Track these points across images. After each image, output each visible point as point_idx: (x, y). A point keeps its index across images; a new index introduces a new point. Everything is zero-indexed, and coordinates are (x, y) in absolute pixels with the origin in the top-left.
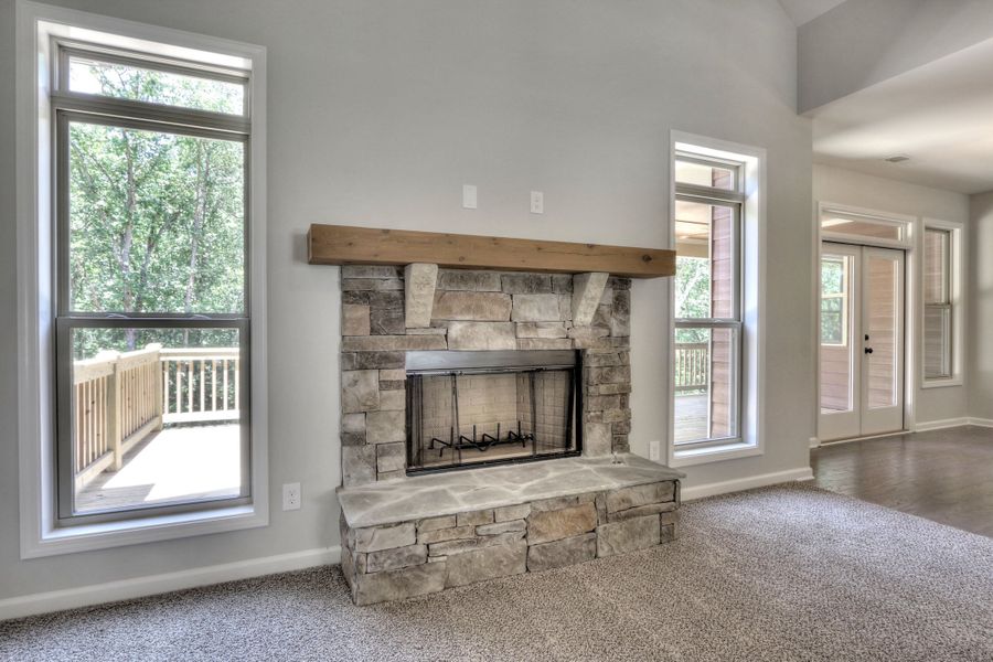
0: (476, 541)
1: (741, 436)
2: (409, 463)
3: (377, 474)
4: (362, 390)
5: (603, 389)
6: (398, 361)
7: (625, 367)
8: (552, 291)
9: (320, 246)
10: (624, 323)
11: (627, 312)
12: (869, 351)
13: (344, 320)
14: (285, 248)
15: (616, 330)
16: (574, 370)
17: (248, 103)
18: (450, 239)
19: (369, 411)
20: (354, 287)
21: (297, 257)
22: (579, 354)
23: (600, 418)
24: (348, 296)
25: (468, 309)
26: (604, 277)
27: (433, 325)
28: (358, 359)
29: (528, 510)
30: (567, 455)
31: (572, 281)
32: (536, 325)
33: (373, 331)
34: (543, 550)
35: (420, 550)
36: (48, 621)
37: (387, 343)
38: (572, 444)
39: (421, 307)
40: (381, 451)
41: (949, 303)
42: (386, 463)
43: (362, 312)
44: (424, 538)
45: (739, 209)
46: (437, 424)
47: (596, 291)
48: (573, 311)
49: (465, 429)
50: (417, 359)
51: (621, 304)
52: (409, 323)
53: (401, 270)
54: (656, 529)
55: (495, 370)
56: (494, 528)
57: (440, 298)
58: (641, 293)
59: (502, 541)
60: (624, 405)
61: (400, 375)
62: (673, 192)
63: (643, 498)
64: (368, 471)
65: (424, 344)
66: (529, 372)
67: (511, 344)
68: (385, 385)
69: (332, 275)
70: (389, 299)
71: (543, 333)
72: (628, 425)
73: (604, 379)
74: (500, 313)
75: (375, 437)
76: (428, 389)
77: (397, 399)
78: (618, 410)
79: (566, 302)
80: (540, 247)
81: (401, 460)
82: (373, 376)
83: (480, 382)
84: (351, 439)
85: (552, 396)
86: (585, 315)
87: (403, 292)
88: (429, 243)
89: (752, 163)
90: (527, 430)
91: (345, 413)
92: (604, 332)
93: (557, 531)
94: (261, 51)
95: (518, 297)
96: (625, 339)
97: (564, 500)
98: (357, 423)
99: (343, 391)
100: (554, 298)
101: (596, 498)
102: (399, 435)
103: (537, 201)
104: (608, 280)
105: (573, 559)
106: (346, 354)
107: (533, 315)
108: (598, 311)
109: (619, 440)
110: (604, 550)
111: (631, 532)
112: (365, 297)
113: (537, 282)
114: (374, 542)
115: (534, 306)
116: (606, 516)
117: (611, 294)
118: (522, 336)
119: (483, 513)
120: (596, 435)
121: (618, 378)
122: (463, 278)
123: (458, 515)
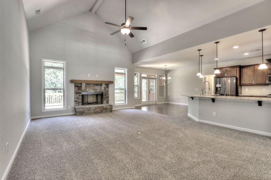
0: (89, 110)
1: (125, 103)
2: (82, 104)
4: (77, 96)
5: (105, 96)
6: (81, 93)
7: (108, 94)
8: (99, 85)
9: (72, 81)
10: (108, 89)
11: (108, 88)
12: (150, 93)
13: (75, 89)
14: (68, 81)
15: (107, 90)
16: (102, 95)
17: (64, 66)
18: (86, 81)
19: (78, 98)
20: (76, 85)
21: (69, 82)
22: (103, 92)
23: (105, 100)
24: (75, 86)
25: (89, 88)
27: (85, 89)
28: (76, 93)
29: (95, 108)
30: (101, 104)
31: (101, 85)
32: (97, 89)
33: (78, 90)
34: (96, 112)
35: (83, 111)
36: (46, 118)
37: (80, 91)
38: (102, 103)
40: (79, 103)
41: (164, 86)
42: (79, 104)
43: (77, 88)
44: (84, 110)
45: (125, 75)
46: (86, 101)
47: (104, 86)
49: (89, 102)
50: (83, 93)
51: (108, 87)
52: (82, 89)
53: (81, 84)
54: (109, 111)
55: (93, 95)
56: (91, 109)
57: (85, 86)
58: (110, 86)
59: (92, 111)
60: (108, 98)
61: (81, 95)
62: (115, 73)
63: (108, 107)
64: (78, 105)
65: (84, 91)
66: (97, 95)
68: (79, 96)
69: (73, 84)
70: (80, 87)
71: (98, 90)
72: (109, 100)
73: (105, 95)
74: (93, 88)
75: (78, 101)
76: (84, 97)
77: (81, 97)
79: (101, 87)
80: (97, 81)
81: (81, 104)
83: (91, 96)
84: (76, 101)
85: (99, 98)
86: (103, 88)
87: (81, 86)
88: (84, 81)
89: (126, 70)
90: (96, 102)
91: (75, 98)
92: (105, 90)
93: (98, 110)
94: (66, 61)
95: (95, 86)
96: (108, 91)
97: (99, 107)
98: (76, 100)
99: (75, 96)
100: (99, 86)
101: (103, 107)
102: (81, 101)
103: (97, 76)
104: (105, 84)
105: (100, 113)
106: (75, 93)
107: (97, 88)
108: (104, 88)
109: (108, 102)
110: (103, 112)
111: (107, 111)
112: (77, 86)
113: (97, 85)
114: (79, 110)
115: (97, 87)
116: (104, 109)
117: (106, 86)
118: (95, 90)
119: (90, 108)
120: (105, 102)
121: (107, 95)
122: (88, 84)
123: (87, 108)
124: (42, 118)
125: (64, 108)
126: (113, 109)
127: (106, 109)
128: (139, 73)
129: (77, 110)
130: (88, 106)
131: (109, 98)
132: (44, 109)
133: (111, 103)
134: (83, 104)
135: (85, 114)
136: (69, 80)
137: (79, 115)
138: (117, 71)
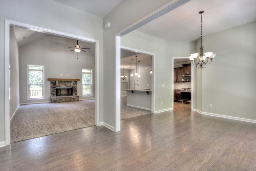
0: (61, 100)
1: (91, 95)
3: (54, 96)
7: (77, 88)
9: (49, 79)
11: (77, 84)
13: (51, 85)
15: (76, 85)
16: (72, 89)
17: (43, 69)
18: (59, 79)
19: (53, 91)
21: (47, 80)
22: (72, 87)
24: (51, 83)
25: (61, 84)
26: (73, 81)
28: (52, 88)
29: (65, 98)
33: (53, 85)
34: (66, 101)
35: (56, 100)
36: (30, 104)
37: (55, 86)
38: (72, 95)
39: (57, 84)
40: (54, 94)
41: (127, 82)
42: (54, 95)
45: (91, 74)
46: (59, 93)
47: (73, 82)
49: (62, 94)
50: (58, 88)
51: (76, 83)
53: (55, 81)
54: (76, 100)
55: (65, 89)
57: (59, 83)
58: (78, 83)
59: (63, 100)
60: (76, 92)
61: (55, 89)
62: (82, 73)
63: (75, 98)
65: (57, 86)
66: (68, 90)
68: (54, 89)
69: (50, 81)
70: (54, 83)
71: (68, 86)
73: (74, 89)
74: (64, 84)
75: (53, 93)
76: (58, 90)
77: (55, 90)
79: (70, 83)
80: (67, 79)
82: (53, 89)
83: (64, 90)
84: (51, 93)
85: (70, 91)
86: (72, 84)
88: (57, 79)
89: (92, 70)
90: (67, 94)
91: (51, 91)
92: (74, 86)
93: (67, 99)
94: (44, 66)
96: (77, 86)
97: (69, 97)
98: (52, 92)
100: (69, 83)
101: (71, 97)
102: (55, 93)
103: (68, 75)
104: (74, 81)
105: (69, 101)
108: (74, 84)
109: (76, 94)
110: (72, 101)
111: (74, 100)
112: (53, 83)
113: (68, 82)
114: (53, 99)
115: (67, 84)
116: (72, 99)
117: (75, 83)
118: (66, 86)
120: (74, 94)
125: (43, 98)
126: (80, 100)
127: (74, 99)
129: (52, 99)
130: (60, 97)
131: (78, 91)
132: (29, 98)
133: (78, 95)
134: (57, 95)
136: (47, 79)
137: (54, 103)
138: (83, 71)
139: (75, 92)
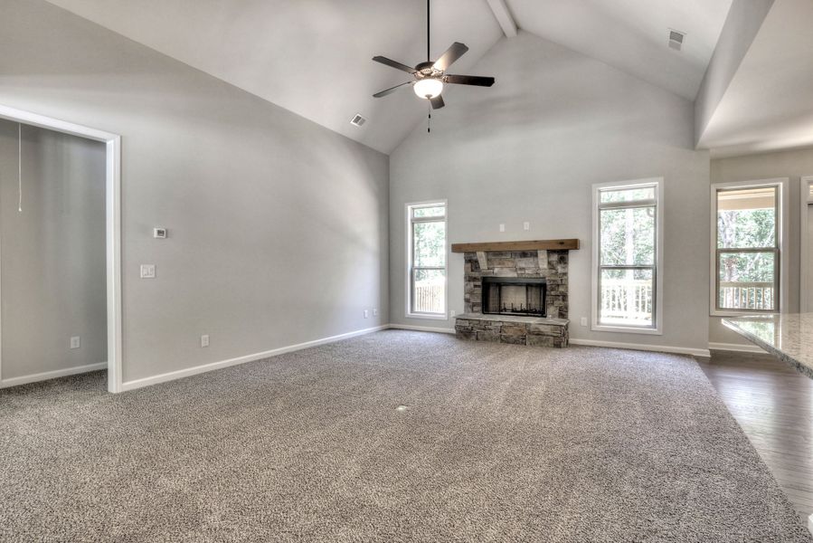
1: (652, 328)
2: (482, 311)
3: (473, 311)
4: (469, 287)
5: (553, 293)
7: (566, 286)
8: (530, 256)
10: (565, 268)
11: (566, 263)
13: (465, 267)
15: (560, 270)
16: (543, 287)
19: (471, 293)
20: (468, 258)
22: (544, 279)
23: (553, 304)
24: (466, 261)
25: (500, 264)
26: (545, 251)
27: (489, 269)
28: (469, 279)
30: (541, 316)
31: (534, 254)
32: (523, 269)
33: (472, 271)
34: (506, 337)
37: (475, 274)
39: (483, 263)
40: (474, 305)
42: (475, 309)
43: (469, 265)
45: (655, 208)
47: (543, 256)
48: (537, 263)
51: (563, 260)
52: (481, 268)
56: (490, 327)
57: (487, 260)
59: (493, 331)
60: (565, 300)
62: (599, 207)
64: (471, 310)
65: (486, 275)
67: (515, 275)
68: (475, 286)
69: (462, 255)
70: (474, 261)
71: (527, 272)
72: (567, 308)
73: (553, 289)
74: (510, 265)
75: (472, 301)
76: (491, 289)
78: (561, 302)
79: (536, 261)
81: (480, 308)
82: (472, 284)
84: (467, 301)
85: (536, 295)
86: (543, 265)
91: (465, 293)
92: (554, 271)
93: (510, 332)
94: (446, 200)
95: (517, 260)
96: (565, 274)
98: (468, 296)
99: (465, 287)
100: (531, 259)
101: (526, 325)
102: (480, 301)
103: (527, 226)
104: (550, 252)
105: (515, 342)
106: (465, 278)
107: (523, 265)
108: (549, 263)
109: (563, 313)
112: (470, 261)
113: (524, 254)
114: (464, 323)
115: (522, 263)
116: (530, 333)
117: (555, 258)
118: (519, 272)
119: (487, 322)
120: (551, 310)
121: (561, 289)
122: (497, 255)
123: (479, 321)
124: (403, 329)
125: (445, 313)
127: (539, 334)
128: (781, 184)
132: (412, 311)
134: (486, 310)
135: (474, 337)
136: (453, 246)
139: (559, 303)
